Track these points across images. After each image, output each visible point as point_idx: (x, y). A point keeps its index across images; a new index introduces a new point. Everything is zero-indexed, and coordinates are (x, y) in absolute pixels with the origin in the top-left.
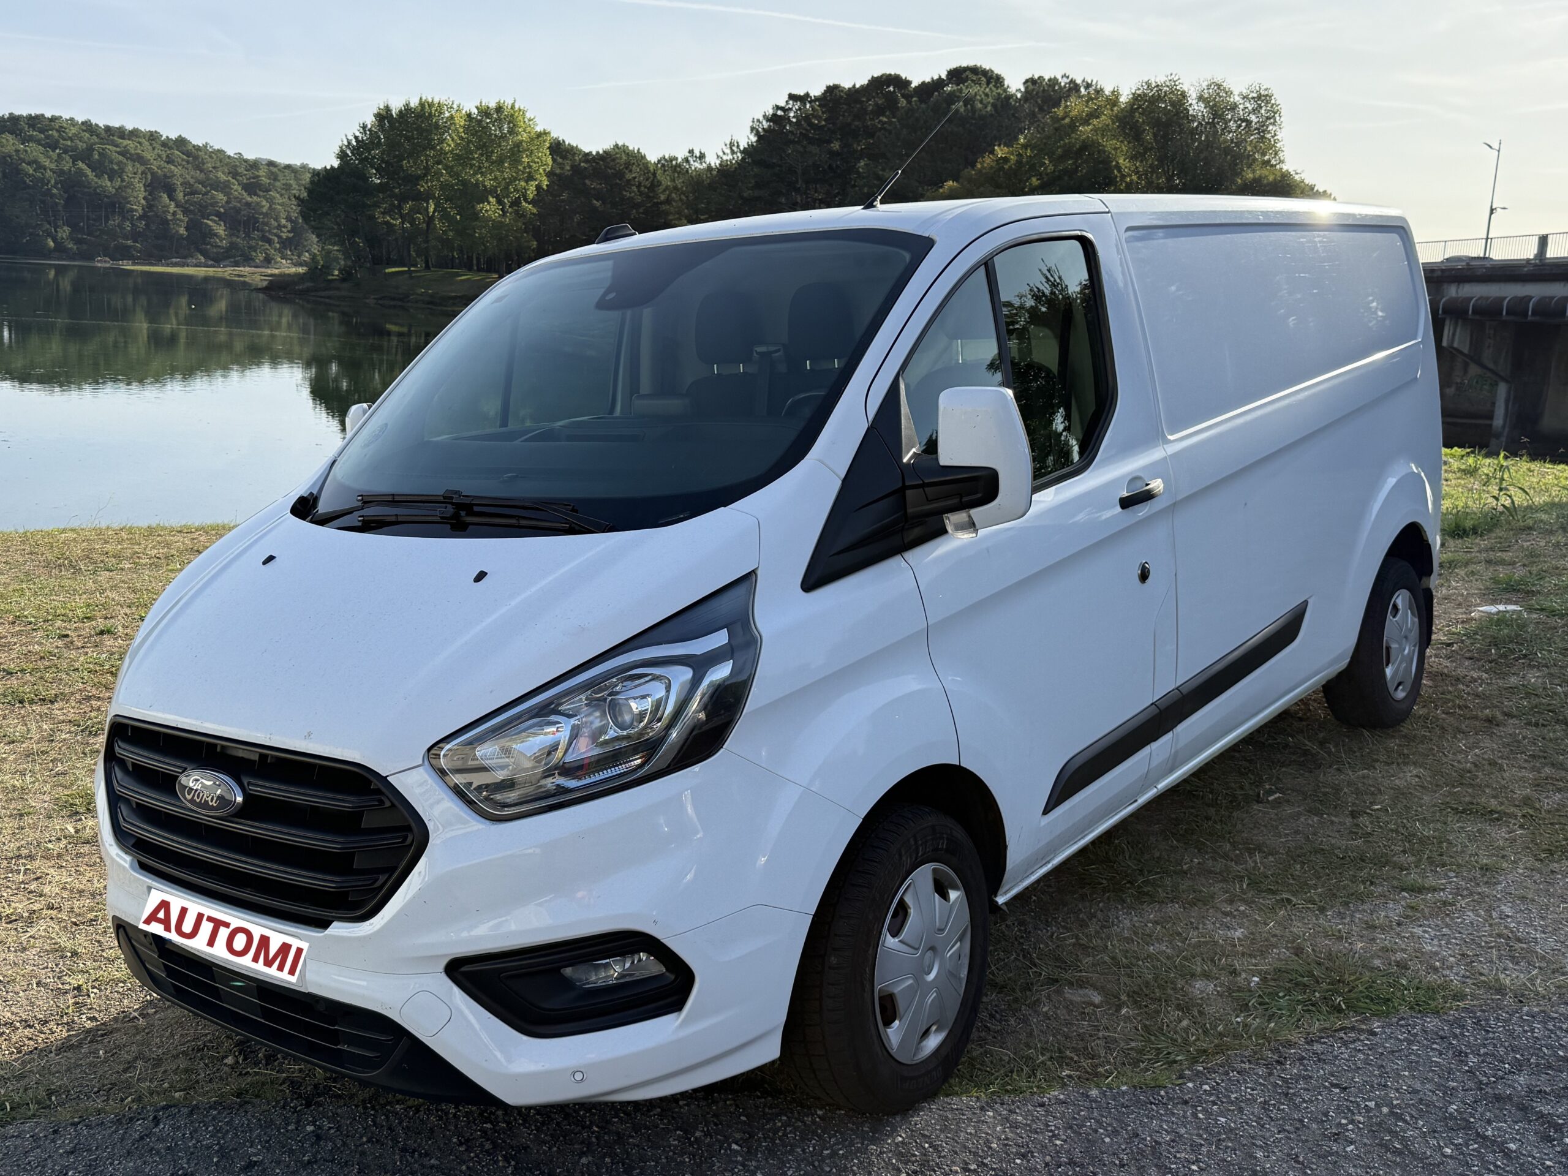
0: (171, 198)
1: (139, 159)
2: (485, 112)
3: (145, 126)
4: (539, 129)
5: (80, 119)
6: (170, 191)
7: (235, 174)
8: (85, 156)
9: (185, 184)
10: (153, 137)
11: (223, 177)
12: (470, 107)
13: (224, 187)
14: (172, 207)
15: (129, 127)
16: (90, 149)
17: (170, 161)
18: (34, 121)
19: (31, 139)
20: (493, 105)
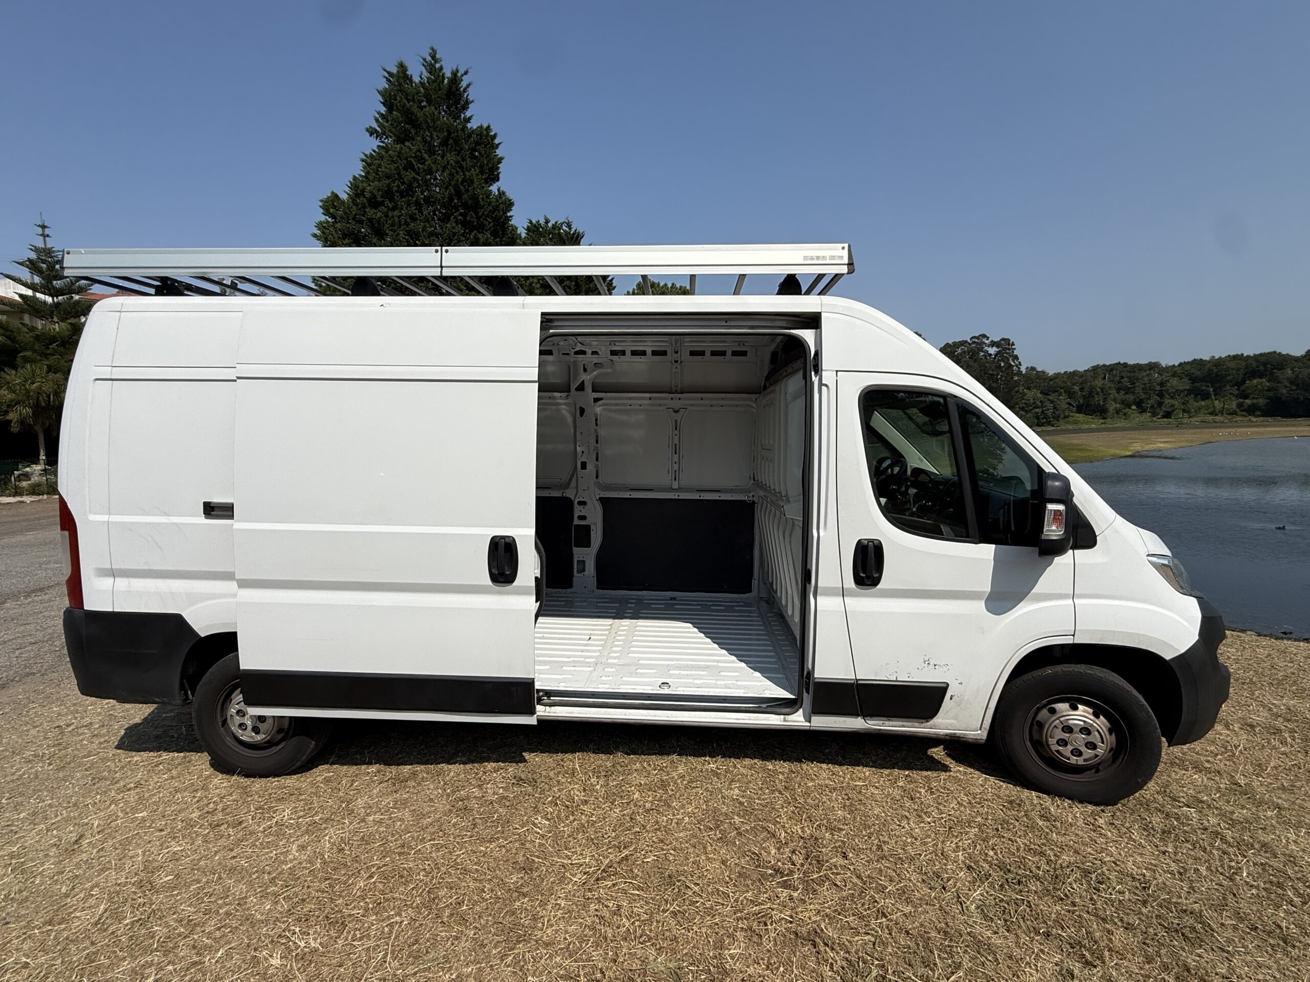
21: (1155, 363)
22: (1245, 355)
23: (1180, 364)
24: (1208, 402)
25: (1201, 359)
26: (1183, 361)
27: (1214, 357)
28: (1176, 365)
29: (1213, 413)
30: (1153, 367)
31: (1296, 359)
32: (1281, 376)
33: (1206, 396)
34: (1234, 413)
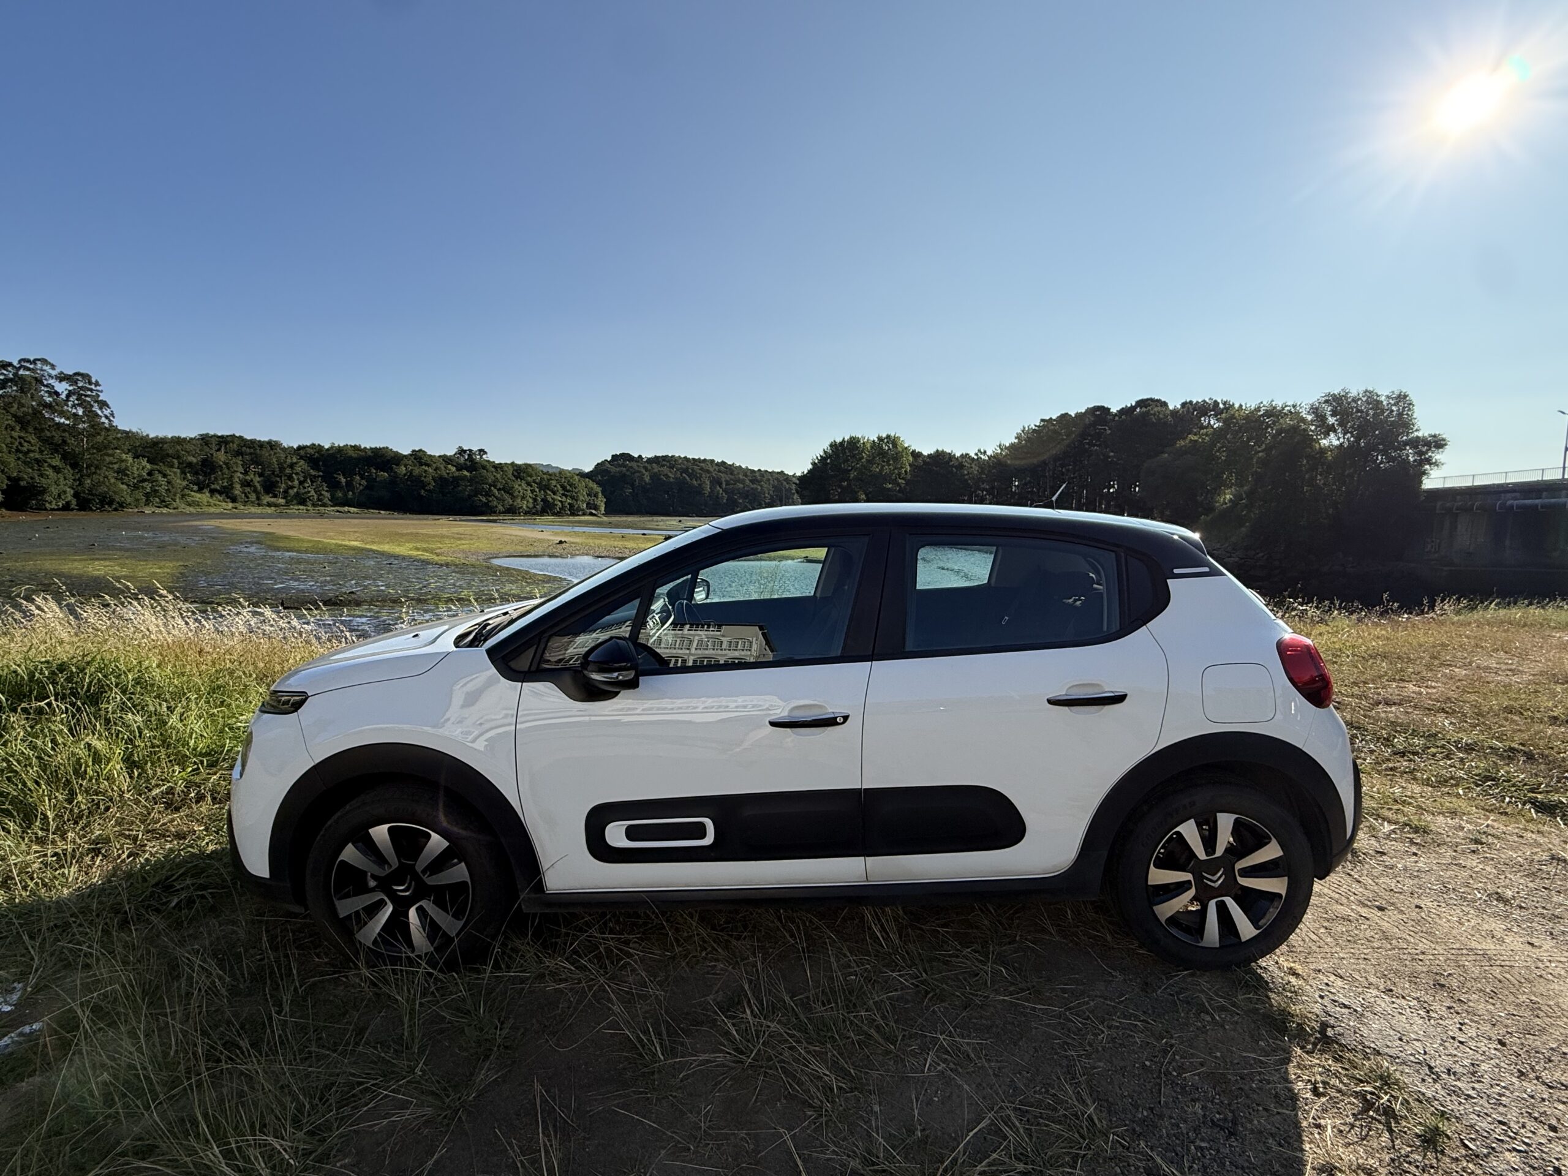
0: (721, 487)
1: (708, 471)
2: (880, 439)
3: (708, 458)
4: (906, 445)
5: (682, 456)
6: (720, 485)
7: (746, 475)
8: (685, 471)
9: (726, 481)
10: (712, 461)
11: (741, 477)
12: (874, 437)
13: (743, 482)
14: (721, 491)
15: (702, 458)
16: (688, 468)
17: (719, 471)
18: (665, 458)
19: (663, 466)
20: (884, 436)
32: (399, 472)
34: (364, 505)
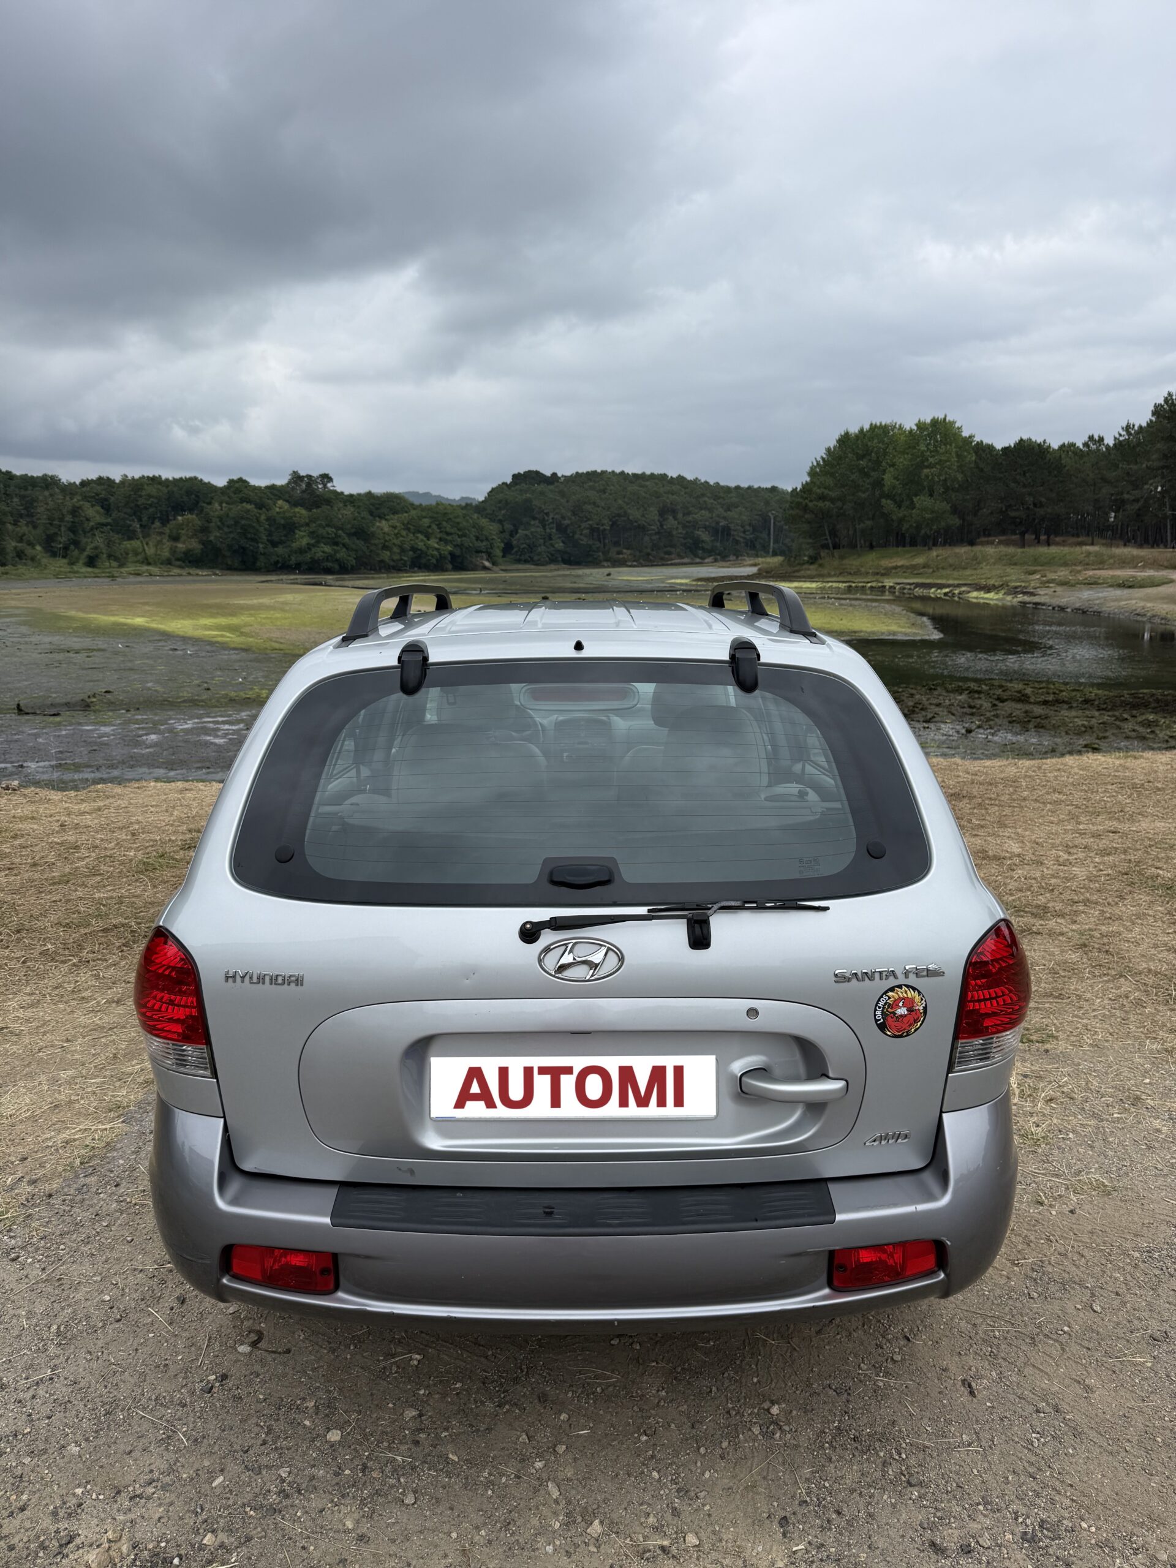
1: (656, 494)
4: (965, 434)
8: (622, 495)
9: (684, 508)
11: (708, 500)
12: (910, 424)
16: (625, 490)
17: (675, 492)
19: (589, 487)
21: (52, 477)
22: (163, 478)
23: (84, 483)
24: (136, 544)
25: (108, 478)
26: (85, 479)
27: (126, 476)
28: (78, 483)
29: (147, 561)
30: (49, 483)
31: (221, 489)
32: (212, 513)
33: (131, 536)
34: (169, 562)
